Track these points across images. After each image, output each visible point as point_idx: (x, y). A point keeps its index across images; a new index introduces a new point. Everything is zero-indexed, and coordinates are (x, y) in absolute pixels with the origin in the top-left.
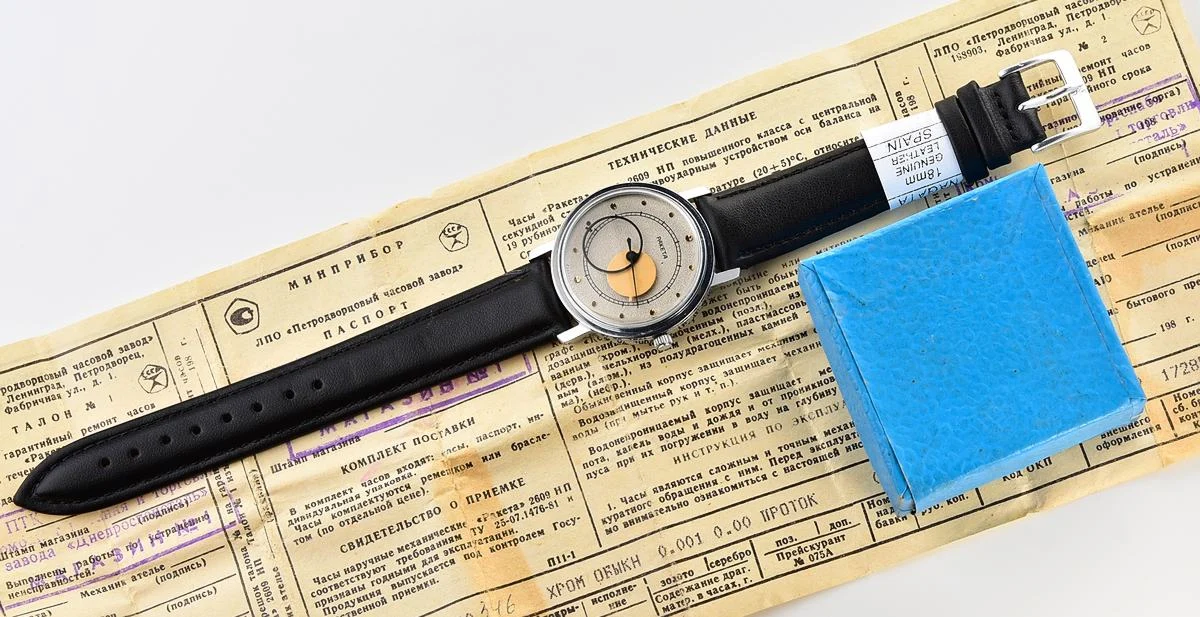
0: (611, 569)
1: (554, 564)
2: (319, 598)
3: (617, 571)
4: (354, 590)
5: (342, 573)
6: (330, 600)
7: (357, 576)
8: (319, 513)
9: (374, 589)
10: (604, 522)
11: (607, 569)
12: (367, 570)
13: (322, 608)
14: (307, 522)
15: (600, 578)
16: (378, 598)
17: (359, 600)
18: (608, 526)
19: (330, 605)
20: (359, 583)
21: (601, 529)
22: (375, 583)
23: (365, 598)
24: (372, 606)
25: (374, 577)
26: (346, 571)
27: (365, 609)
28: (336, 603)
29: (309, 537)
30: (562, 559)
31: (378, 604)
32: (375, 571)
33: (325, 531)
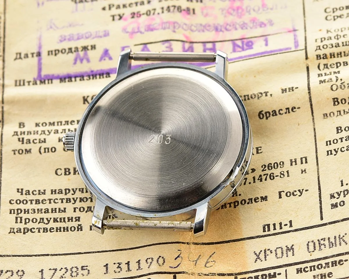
0: (327, 242)
1: (269, 230)
2: (16, 207)
3: (332, 245)
4: (54, 210)
5: (48, 192)
6: (27, 211)
7: (62, 200)
8: (47, 133)
9: (75, 215)
10: (332, 196)
11: (322, 242)
12: (74, 196)
13: (15, 215)
14: (32, 137)
15: (311, 248)
16: (75, 224)
17: (55, 220)
18: (334, 201)
19: (24, 216)
20: (62, 206)
21: (327, 202)
22: (77, 210)
23: (62, 220)
24: (66, 229)
25: (78, 204)
26: (53, 192)
27: (58, 230)
28: (30, 216)
29: (28, 151)
30: (278, 227)
31: (73, 229)
32: (81, 200)
33: (47, 150)
